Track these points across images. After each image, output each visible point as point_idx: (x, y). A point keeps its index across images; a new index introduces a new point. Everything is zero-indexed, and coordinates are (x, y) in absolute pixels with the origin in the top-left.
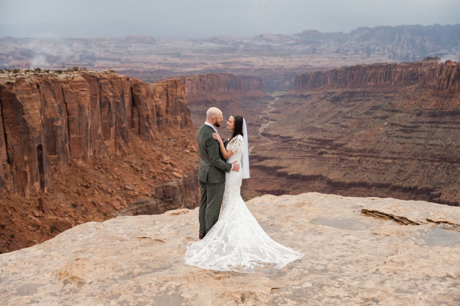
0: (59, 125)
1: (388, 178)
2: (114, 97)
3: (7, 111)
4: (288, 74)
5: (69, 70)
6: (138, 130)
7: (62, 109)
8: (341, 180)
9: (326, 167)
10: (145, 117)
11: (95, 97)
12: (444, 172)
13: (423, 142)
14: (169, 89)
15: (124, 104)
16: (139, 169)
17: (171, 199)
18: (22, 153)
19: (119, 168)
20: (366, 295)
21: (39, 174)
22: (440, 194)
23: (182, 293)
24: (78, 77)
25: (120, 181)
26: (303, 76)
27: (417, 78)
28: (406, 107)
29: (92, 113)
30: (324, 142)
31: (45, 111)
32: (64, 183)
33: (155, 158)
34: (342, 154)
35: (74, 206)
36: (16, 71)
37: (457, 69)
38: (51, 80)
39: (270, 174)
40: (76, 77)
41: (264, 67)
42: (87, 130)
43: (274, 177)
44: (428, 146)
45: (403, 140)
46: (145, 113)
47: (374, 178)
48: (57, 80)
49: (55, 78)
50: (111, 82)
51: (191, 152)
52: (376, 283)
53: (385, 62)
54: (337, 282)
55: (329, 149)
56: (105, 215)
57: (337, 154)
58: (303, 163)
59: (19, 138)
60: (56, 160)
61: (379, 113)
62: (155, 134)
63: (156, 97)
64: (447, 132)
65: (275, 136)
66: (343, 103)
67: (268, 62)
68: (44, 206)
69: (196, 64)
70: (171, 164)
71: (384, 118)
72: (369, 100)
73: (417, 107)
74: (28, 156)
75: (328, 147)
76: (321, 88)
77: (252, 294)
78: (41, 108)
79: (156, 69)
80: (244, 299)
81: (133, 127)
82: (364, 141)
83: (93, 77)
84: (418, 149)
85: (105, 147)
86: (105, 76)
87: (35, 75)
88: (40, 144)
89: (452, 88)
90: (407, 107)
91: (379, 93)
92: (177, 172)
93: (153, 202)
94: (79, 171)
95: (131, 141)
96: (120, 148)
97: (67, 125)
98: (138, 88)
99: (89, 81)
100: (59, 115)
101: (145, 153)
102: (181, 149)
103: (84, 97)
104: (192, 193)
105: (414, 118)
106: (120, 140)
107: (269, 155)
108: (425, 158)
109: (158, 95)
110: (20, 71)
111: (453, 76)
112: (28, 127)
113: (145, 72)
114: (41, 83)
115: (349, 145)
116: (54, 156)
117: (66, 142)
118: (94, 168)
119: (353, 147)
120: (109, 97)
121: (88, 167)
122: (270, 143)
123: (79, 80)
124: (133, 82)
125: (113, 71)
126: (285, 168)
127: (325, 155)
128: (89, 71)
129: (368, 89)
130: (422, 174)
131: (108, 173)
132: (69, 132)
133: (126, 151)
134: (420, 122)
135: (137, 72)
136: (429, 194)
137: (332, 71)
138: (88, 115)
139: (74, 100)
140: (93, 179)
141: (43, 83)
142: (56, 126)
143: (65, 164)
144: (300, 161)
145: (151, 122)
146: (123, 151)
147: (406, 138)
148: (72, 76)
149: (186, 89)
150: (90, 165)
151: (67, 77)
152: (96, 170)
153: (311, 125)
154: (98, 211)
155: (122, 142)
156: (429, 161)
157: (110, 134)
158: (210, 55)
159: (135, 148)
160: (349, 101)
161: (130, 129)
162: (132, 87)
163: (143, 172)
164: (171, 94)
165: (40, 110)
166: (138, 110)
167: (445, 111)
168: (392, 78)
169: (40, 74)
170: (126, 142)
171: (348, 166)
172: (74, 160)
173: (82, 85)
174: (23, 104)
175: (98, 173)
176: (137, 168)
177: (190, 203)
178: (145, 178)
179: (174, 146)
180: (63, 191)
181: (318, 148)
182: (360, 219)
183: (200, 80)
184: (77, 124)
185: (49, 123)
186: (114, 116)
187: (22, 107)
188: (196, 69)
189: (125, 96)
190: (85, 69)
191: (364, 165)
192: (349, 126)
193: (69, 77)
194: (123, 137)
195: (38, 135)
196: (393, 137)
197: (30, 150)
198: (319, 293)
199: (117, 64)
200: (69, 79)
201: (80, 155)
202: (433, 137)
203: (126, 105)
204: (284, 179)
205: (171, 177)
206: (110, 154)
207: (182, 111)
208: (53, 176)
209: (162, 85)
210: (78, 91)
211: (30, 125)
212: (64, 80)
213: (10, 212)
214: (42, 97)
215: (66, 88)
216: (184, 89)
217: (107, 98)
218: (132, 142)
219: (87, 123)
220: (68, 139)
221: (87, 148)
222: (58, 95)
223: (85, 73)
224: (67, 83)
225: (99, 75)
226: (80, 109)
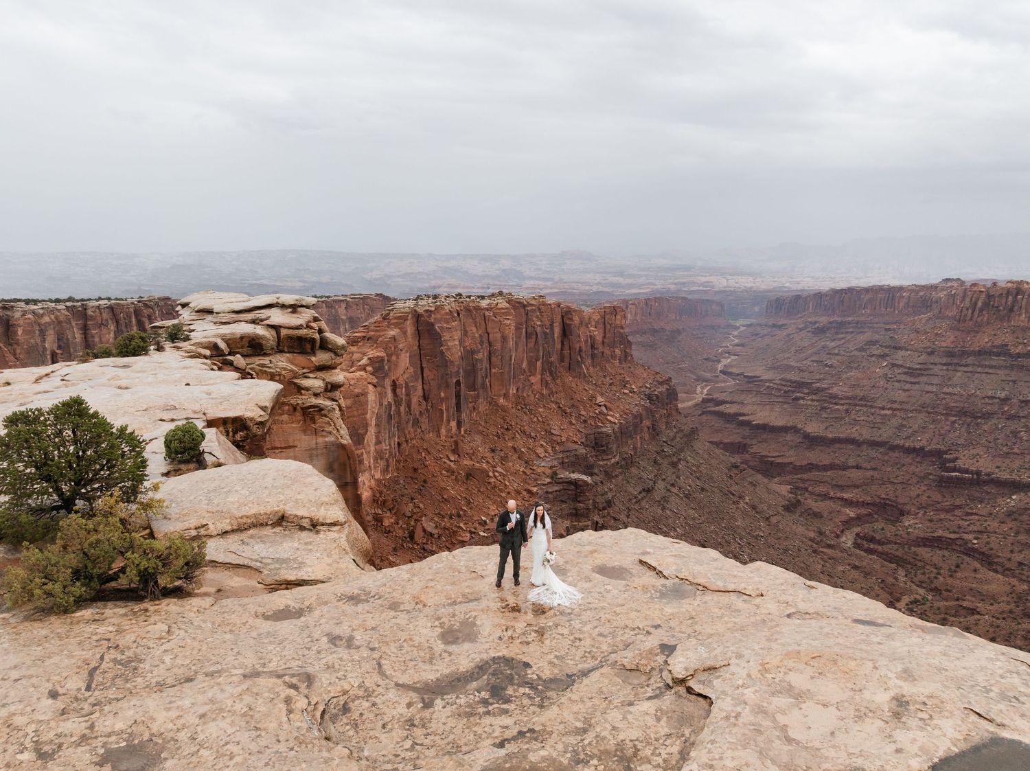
0: (480, 358)
1: (884, 434)
2: (541, 326)
3: (425, 342)
4: (756, 297)
5: (493, 295)
6: (568, 366)
7: (484, 339)
8: (822, 434)
9: (802, 418)
10: (578, 350)
11: (521, 327)
12: (963, 429)
13: (935, 390)
14: (607, 317)
15: (553, 335)
16: (568, 411)
17: (604, 448)
18: (439, 389)
19: (545, 409)
21: (456, 413)
22: (957, 458)
24: (502, 304)
25: (545, 424)
26: (777, 300)
27: (931, 306)
28: (913, 343)
29: (517, 344)
30: (800, 385)
31: (465, 342)
32: (483, 423)
33: (587, 398)
34: (825, 400)
35: (493, 451)
36: (435, 297)
37: (986, 295)
38: (473, 307)
39: (729, 422)
40: (500, 303)
41: (727, 289)
42: (510, 364)
43: (734, 426)
44: (942, 396)
45: (908, 386)
46: (578, 345)
47: (866, 434)
48: (479, 306)
49: (477, 304)
50: (539, 309)
51: (630, 392)
53: (887, 283)
55: (808, 394)
56: (526, 462)
57: (818, 401)
58: (772, 410)
59: (436, 372)
60: (475, 398)
61: (876, 351)
62: (588, 369)
63: (591, 326)
64: (969, 377)
65: (738, 375)
66: (828, 335)
67: (732, 283)
68: (460, 449)
69: (643, 285)
70: (605, 406)
71: (883, 356)
72: (864, 332)
73: (928, 343)
74: (445, 393)
75: (806, 391)
76: (799, 316)
78: (461, 339)
79: (594, 290)
81: (563, 362)
83: (519, 303)
84: (927, 399)
85: (529, 384)
86: (533, 302)
87: (455, 301)
88: (458, 379)
89: (979, 319)
90: (915, 343)
91: (877, 323)
92: (613, 416)
93: (582, 451)
94: (500, 410)
95: (559, 378)
96: (547, 385)
97: (488, 358)
98: (570, 316)
99: (514, 307)
100: (480, 347)
101: (575, 393)
102: (619, 388)
103: (508, 326)
104: (629, 442)
105: (923, 358)
106: (547, 376)
107: (728, 399)
108: (936, 410)
109: (594, 324)
110: (440, 297)
111: (980, 304)
112: (446, 360)
113: (581, 294)
114: (461, 310)
115: (835, 390)
116: (472, 393)
117: (486, 378)
118: (516, 408)
119: (840, 393)
120: (536, 327)
121: (510, 406)
122: (732, 382)
123: (503, 307)
124: (564, 309)
125: (542, 296)
126: (748, 415)
127: (801, 402)
128: (516, 297)
129: (863, 319)
130: (932, 431)
131: (532, 414)
132: (490, 366)
133: (554, 390)
134: (932, 364)
135: (572, 294)
136: (941, 458)
137: (815, 295)
138: (512, 348)
139: (498, 331)
140: (515, 420)
141: (464, 310)
142: (477, 360)
143: (485, 402)
144: (768, 407)
145: (584, 356)
146: (550, 389)
147: (911, 383)
148: (496, 302)
149: (629, 316)
150: (512, 405)
151: (490, 303)
152: (519, 410)
153: (785, 362)
154: (519, 458)
155: (549, 378)
156: (943, 415)
157: (536, 369)
158: (660, 274)
159: (564, 386)
160: (837, 333)
161: (559, 364)
162: (564, 314)
163: (573, 414)
164: (608, 323)
165: (460, 341)
166: (569, 342)
167: (967, 349)
168: (896, 304)
169: (461, 300)
170: (554, 379)
171: (831, 416)
172: (495, 397)
173: (506, 312)
174: (442, 335)
175: (520, 414)
176: (565, 410)
177: (627, 454)
178: (574, 422)
179: (610, 384)
180: (481, 433)
181: (793, 392)
183: (647, 304)
184: (500, 357)
185: (469, 354)
186: (541, 348)
187: (440, 338)
188: (642, 291)
189: (555, 324)
190: (511, 294)
191: (853, 417)
192: (834, 365)
193: (493, 303)
194: (551, 374)
195: (457, 369)
196: (893, 381)
197: (448, 386)
199: (549, 284)
200: (493, 306)
201: (501, 392)
202: (950, 383)
203: (556, 335)
204: (747, 429)
205: (605, 421)
206: (535, 392)
207: (620, 345)
208: (470, 415)
209: (598, 312)
210: (502, 320)
211: (448, 357)
212: (487, 307)
213: (423, 454)
214: (463, 326)
215: (489, 317)
216: (625, 317)
217: (534, 328)
218: (561, 378)
219: (511, 357)
220: (489, 373)
221: (510, 385)
222: (480, 325)
223: (510, 299)
224: (491, 311)
225: (526, 301)
226: (503, 340)
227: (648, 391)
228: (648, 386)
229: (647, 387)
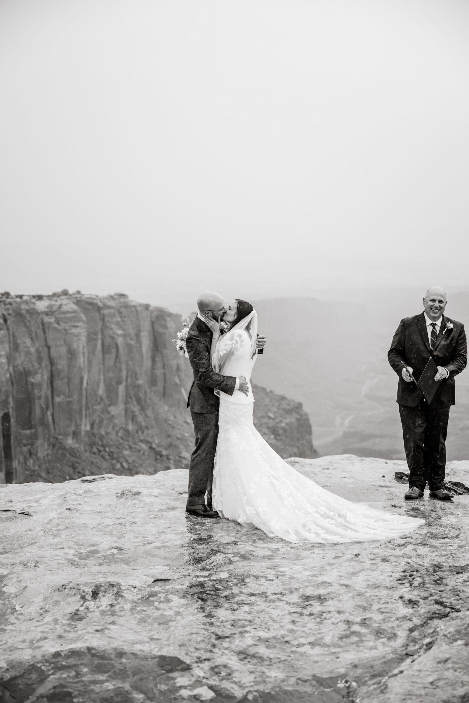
0: (37, 382)
2: (125, 336)
5: (54, 295)
6: (162, 390)
7: (42, 355)
10: (174, 368)
11: (95, 337)
15: (141, 347)
16: (164, 453)
19: (131, 451)
20: (309, 592)
21: (4, 460)
23: (6, 585)
24: (68, 305)
25: (133, 472)
29: (90, 361)
31: (15, 359)
38: (26, 310)
40: (65, 305)
42: (81, 389)
46: (175, 362)
48: (34, 309)
49: (32, 306)
50: (120, 313)
52: (343, 574)
54: (274, 572)
60: (31, 438)
77: (113, 586)
78: (10, 355)
80: (97, 594)
81: (155, 385)
83: (91, 304)
85: (108, 416)
86: (111, 303)
88: (6, 411)
94: (68, 455)
95: (151, 408)
96: (134, 418)
97: (49, 381)
98: (163, 322)
99: (85, 310)
100: (37, 366)
101: (173, 427)
103: (76, 336)
106: (134, 405)
107: (378, 431)
114: (9, 314)
116: (28, 432)
117: (47, 408)
118: (91, 451)
120: (116, 337)
121: (82, 448)
122: (380, 411)
123: (70, 310)
124: (155, 313)
125: (122, 295)
128: (86, 296)
131: (113, 459)
132: (52, 392)
133: (144, 424)
138: (82, 365)
139: (62, 342)
140: (89, 468)
141: (14, 314)
142: (33, 384)
143: (46, 444)
145: (184, 377)
146: (138, 423)
148: (59, 303)
150: (85, 447)
151: (50, 305)
152: (95, 453)
155: (136, 409)
157: (117, 396)
159: (156, 419)
161: (150, 388)
162: (154, 320)
163: (171, 457)
165: (7, 358)
166: (163, 357)
169: (9, 300)
170: (143, 409)
172: (60, 437)
173: (73, 317)
175: (97, 459)
176: (160, 451)
182: (385, 487)
184: (66, 380)
185: (21, 378)
186: (124, 367)
189: (142, 334)
190: (79, 292)
193: (54, 305)
194: (139, 401)
195: (4, 398)
198: (234, 587)
200: (55, 308)
201: (69, 430)
203: (144, 349)
206: (117, 428)
208: (26, 463)
210: (67, 328)
212: (46, 310)
214: (11, 336)
215: (50, 323)
217: (113, 338)
218: (153, 408)
219: (82, 379)
220: (50, 403)
221: (81, 419)
222: (37, 335)
223: (78, 299)
224: (51, 315)
225: (101, 302)
226: (70, 356)
227: (271, 423)
228: (271, 415)
229: (269, 418)
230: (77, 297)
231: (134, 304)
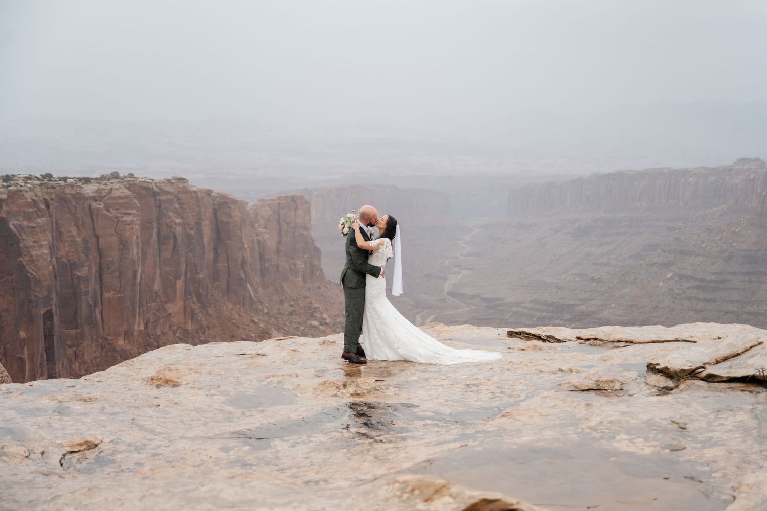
0: (84, 276)
2: (183, 225)
5: (103, 178)
6: (225, 286)
7: (90, 246)
10: (240, 261)
11: (149, 226)
13: (735, 309)
14: (283, 212)
15: (202, 238)
18: (16, 325)
21: (46, 363)
24: (121, 191)
27: (724, 195)
28: (704, 245)
29: (144, 254)
30: (559, 308)
31: (58, 250)
33: (256, 335)
36: (8, 178)
38: (71, 194)
40: (116, 189)
42: (134, 284)
45: (701, 305)
46: (240, 254)
48: (80, 193)
49: (78, 190)
50: (179, 200)
51: (321, 324)
59: (12, 298)
60: (76, 339)
61: (657, 257)
62: (256, 292)
63: (259, 226)
65: (473, 297)
66: (593, 238)
71: (667, 265)
72: (640, 233)
73: (724, 246)
74: (26, 331)
75: (567, 316)
76: (554, 211)
78: (53, 245)
81: (218, 280)
82: (631, 306)
83: (147, 189)
85: (164, 314)
86: (169, 188)
87: (41, 184)
88: (49, 309)
90: (707, 246)
91: (657, 220)
95: (212, 305)
96: (193, 316)
97: (97, 275)
98: (227, 210)
99: (139, 196)
100: (84, 258)
101: (238, 327)
102: (303, 319)
103: (129, 224)
105: (719, 265)
106: (193, 302)
109: (262, 222)
110: (15, 178)
112: (29, 278)
114: (52, 199)
115: (605, 314)
116: (73, 332)
117: (95, 307)
119: (612, 317)
120: (174, 226)
121: (136, 351)
123: (121, 195)
124: (218, 199)
125: (182, 180)
128: (140, 180)
129: (638, 214)
132: (101, 287)
133: (204, 323)
134: (730, 273)
138: (136, 258)
139: (113, 232)
141: (57, 199)
142: (79, 278)
143: (93, 345)
145: (249, 271)
146: (198, 322)
147: (705, 300)
148: (109, 187)
149: (314, 213)
150: (138, 349)
151: (99, 190)
153: (537, 277)
155: (196, 307)
157: (175, 291)
159: (219, 317)
160: (605, 235)
161: (212, 283)
162: (217, 207)
164: (285, 221)
165: (50, 248)
166: (227, 249)
168: (681, 194)
169: (51, 183)
170: (204, 307)
172: (110, 338)
173: (125, 203)
174: (20, 238)
179: (291, 313)
184: (117, 274)
185: (66, 271)
186: (182, 259)
187: (18, 243)
189: (204, 223)
190: (132, 175)
192: (604, 279)
193: (104, 189)
194: (199, 298)
195: (46, 293)
196: (682, 299)
197: (31, 320)
200: (104, 193)
201: (120, 330)
202: (754, 299)
203: (205, 240)
206: (175, 328)
208: (70, 367)
209: (269, 205)
210: (119, 215)
211: (31, 274)
212: (94, 195)
214: (54, 224)
215: (98, 209)
216: (309, 212)
217: (171, 227)
218: (215, 306)
219: (135, 272)
220: (99, 300)
221: (134, 317)
222: (83, 222)
223: (131, 183)
224: (101, 201)
225: (157, 186)
226: (122, 247)
230: (130, 181)
231: (194, 189)
